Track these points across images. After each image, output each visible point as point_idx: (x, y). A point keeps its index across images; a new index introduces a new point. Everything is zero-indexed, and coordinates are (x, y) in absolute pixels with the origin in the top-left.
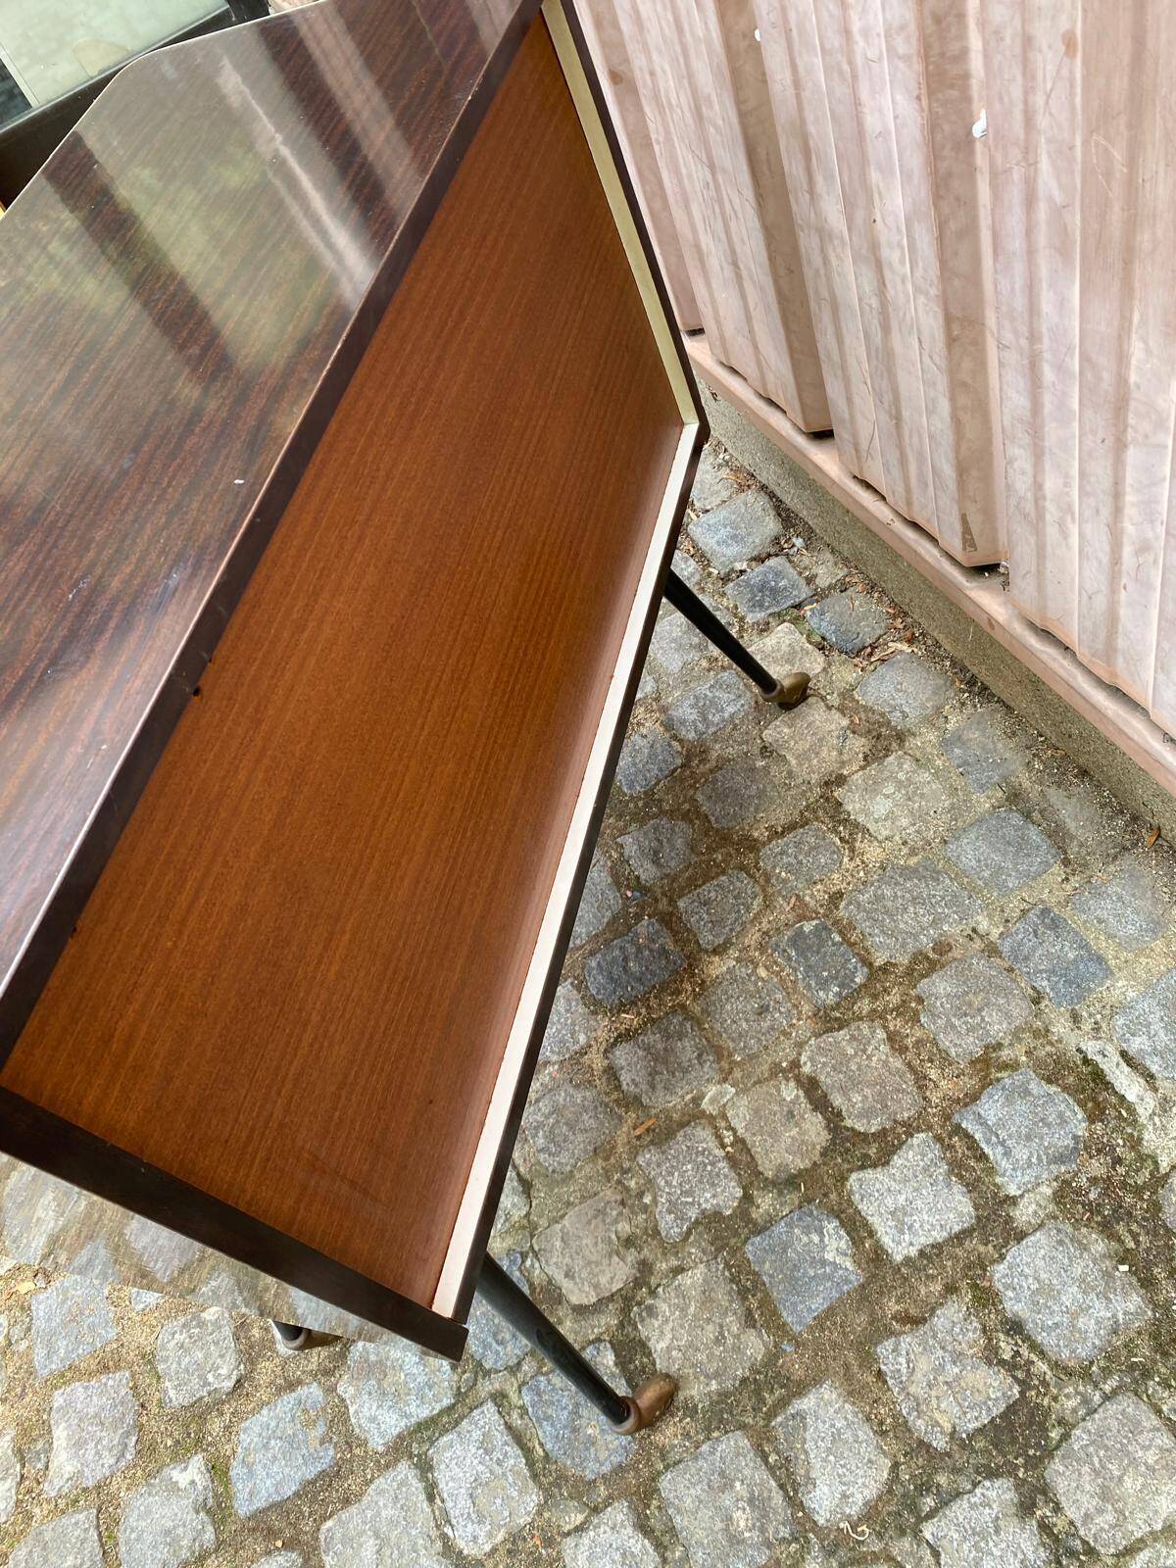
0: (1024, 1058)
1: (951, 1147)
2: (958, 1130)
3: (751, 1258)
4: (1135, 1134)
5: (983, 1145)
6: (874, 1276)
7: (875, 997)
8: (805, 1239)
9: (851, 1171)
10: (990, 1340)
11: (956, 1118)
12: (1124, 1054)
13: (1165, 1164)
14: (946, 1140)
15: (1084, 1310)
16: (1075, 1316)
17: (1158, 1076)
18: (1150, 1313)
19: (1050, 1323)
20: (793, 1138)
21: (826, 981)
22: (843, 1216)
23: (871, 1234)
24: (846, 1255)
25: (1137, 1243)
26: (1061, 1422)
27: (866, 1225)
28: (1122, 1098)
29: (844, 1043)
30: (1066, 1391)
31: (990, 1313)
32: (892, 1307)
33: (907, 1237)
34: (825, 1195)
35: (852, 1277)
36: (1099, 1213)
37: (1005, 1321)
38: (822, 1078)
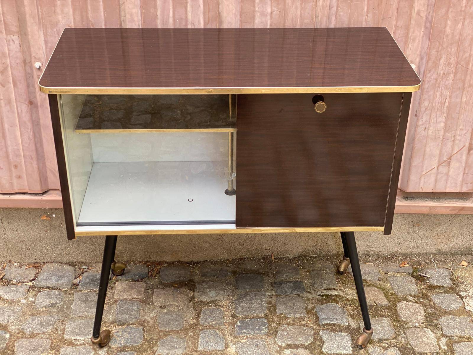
0: (313, 305)
1: (327, 329)
2: (324, 325)
4: (346, 298)
5: (331, 322)
7: (273, 322)
9: (321, 350)
10: (381, 346)
11: (321, 324)
12: (325, 289)
14: (325, 329)
15: (383, 327)
16: (384, 329)
17: (335, 287)
18: (389, 319)
19: (383, 334)
21: (260, 328)
25: (372, 312)
26: (407, 344)
28: (336, 295)
29: (282, 333)
30: (400, 340)
31: (375, 343)
33: (347, 348)
37: (378, 342)
38: (289, 343)
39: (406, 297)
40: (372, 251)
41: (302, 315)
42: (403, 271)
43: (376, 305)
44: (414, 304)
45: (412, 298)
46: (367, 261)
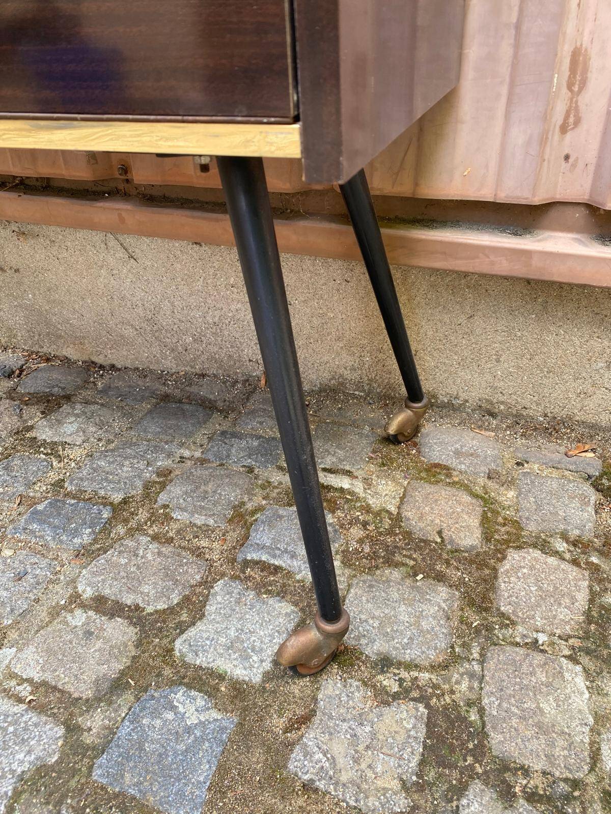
0: (264, 502)
1: (248, 578)
2: (246, 563)
3: (104, 781)
4: (363, 504)
5: (272, 561)
6: (245, 709)
7: (126, 521)
8: (158, 723)
9: (173, 641)
10: (374, 686)
11: (240, 557)
12: (324, 471)
13: (393, 509)
14: (241, 575)
15: (420, 616)
16: (417, 624)
17: (352, 470)
18: (457, 593)
19: (405, 640)
20: (99, 650)
21: (76, 530)
22: (186, 681)
23: (221, 677)
24: (208, 709)
25: (414, 560)
26: (470, 705)
27: (212, 673)
28: (342, 490)
29: (115, 558)
30: (454, 680)
31: (359, 667)
32: (278, 723)
33: (255, 658)
34: (159, 675)
35: (225, 723)
36: (379, 557)
37: (375, 665)
38: (107, 592)
39: (549, 540)
40: (502, 403)
41: (211, 522)
42: (572, 467)
43: (439, 540)
44: (564, 566)
45: (565, 545)
46: (480, 427)
